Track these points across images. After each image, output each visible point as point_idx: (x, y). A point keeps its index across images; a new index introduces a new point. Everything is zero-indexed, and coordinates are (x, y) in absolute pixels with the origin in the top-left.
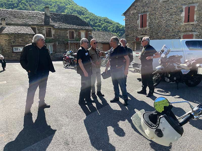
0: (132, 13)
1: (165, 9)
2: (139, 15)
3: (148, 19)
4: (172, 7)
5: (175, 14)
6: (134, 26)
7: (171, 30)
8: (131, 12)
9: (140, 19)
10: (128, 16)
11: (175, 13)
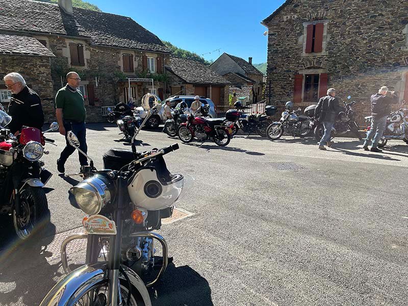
0: (285, 20)
1: (366, 16)
2: (305, 25)
3: (325, 34)
4: (384, 13)
5: (391, 28)
6: (291, 48)
7: (379, 61)
8: (285, 17)
9: (305, 35)
10: (277, 25)
11: (389, 24)
